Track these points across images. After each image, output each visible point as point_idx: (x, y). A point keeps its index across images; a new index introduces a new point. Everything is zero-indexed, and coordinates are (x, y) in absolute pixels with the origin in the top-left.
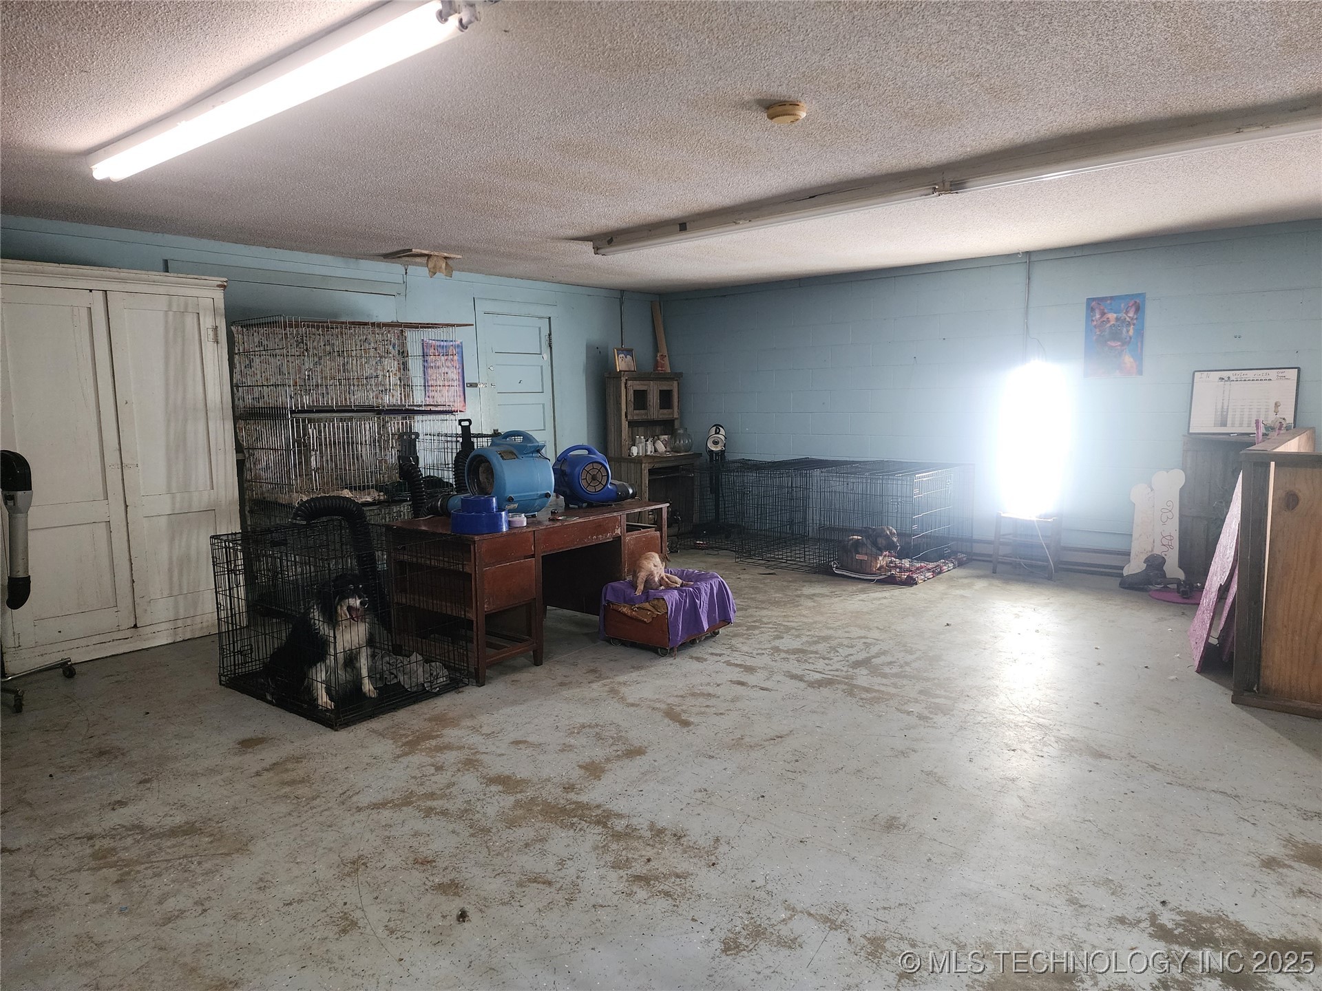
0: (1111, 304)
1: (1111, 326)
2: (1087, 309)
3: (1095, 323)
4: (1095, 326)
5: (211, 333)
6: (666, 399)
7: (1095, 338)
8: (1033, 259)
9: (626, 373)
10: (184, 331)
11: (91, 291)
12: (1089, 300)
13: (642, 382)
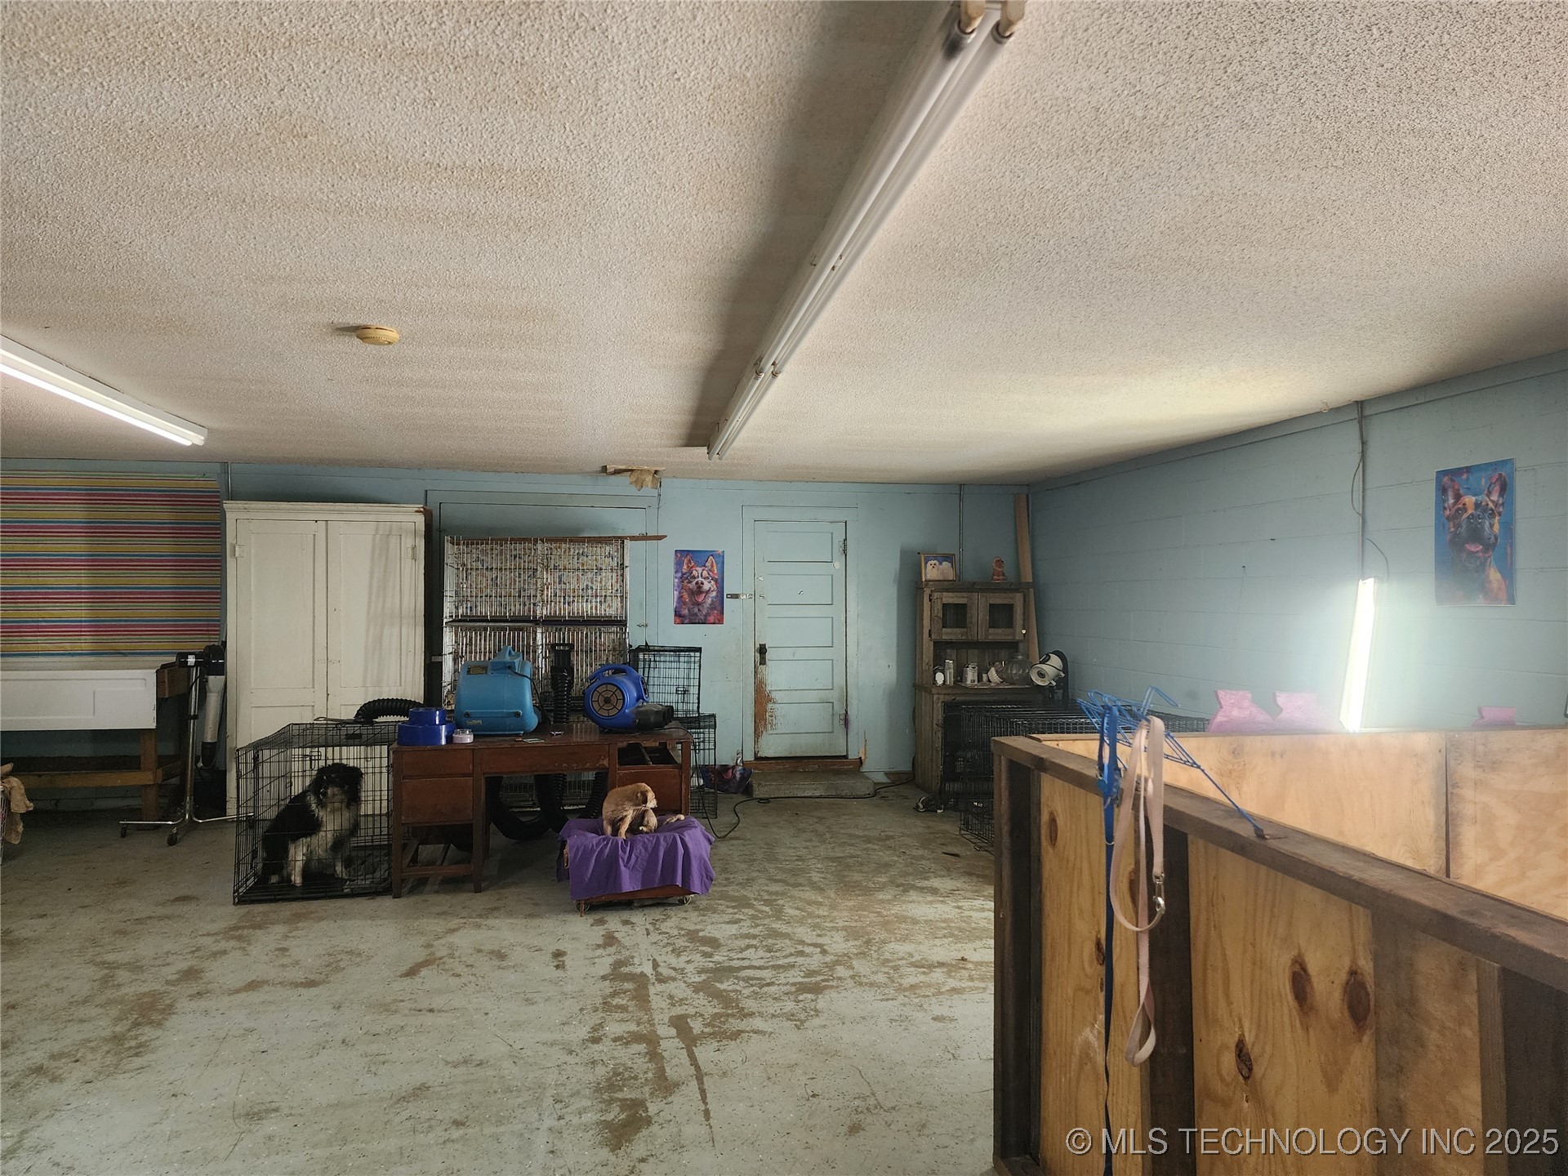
0: (1468, 479)
1: (1468, 518)
2: (1437, 489)
3: (1448, 512)
4: (1448, 518)
5: (410, 550)
6: (1001, 615)
7: (1448, 537)
8: (1367, 412)
9: (931, 583)
10: (387, 551)
11: (316, 521)
12: (1441, 474)
13: (958, 594)
